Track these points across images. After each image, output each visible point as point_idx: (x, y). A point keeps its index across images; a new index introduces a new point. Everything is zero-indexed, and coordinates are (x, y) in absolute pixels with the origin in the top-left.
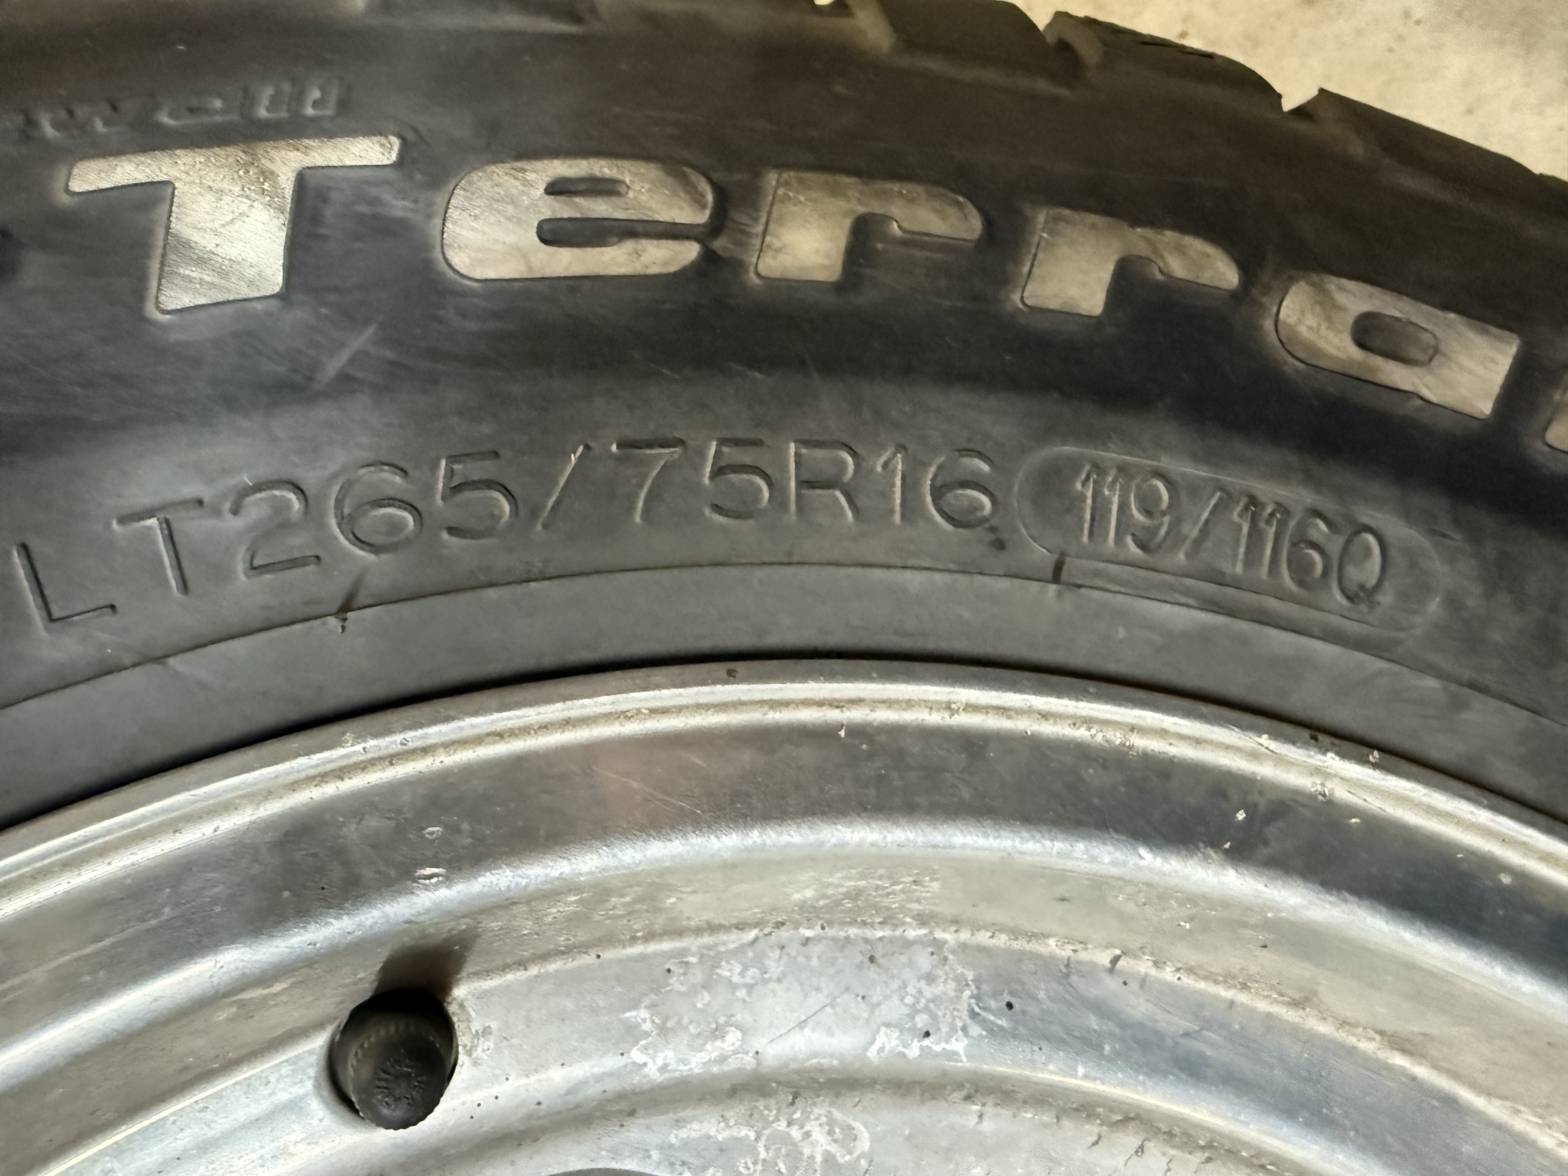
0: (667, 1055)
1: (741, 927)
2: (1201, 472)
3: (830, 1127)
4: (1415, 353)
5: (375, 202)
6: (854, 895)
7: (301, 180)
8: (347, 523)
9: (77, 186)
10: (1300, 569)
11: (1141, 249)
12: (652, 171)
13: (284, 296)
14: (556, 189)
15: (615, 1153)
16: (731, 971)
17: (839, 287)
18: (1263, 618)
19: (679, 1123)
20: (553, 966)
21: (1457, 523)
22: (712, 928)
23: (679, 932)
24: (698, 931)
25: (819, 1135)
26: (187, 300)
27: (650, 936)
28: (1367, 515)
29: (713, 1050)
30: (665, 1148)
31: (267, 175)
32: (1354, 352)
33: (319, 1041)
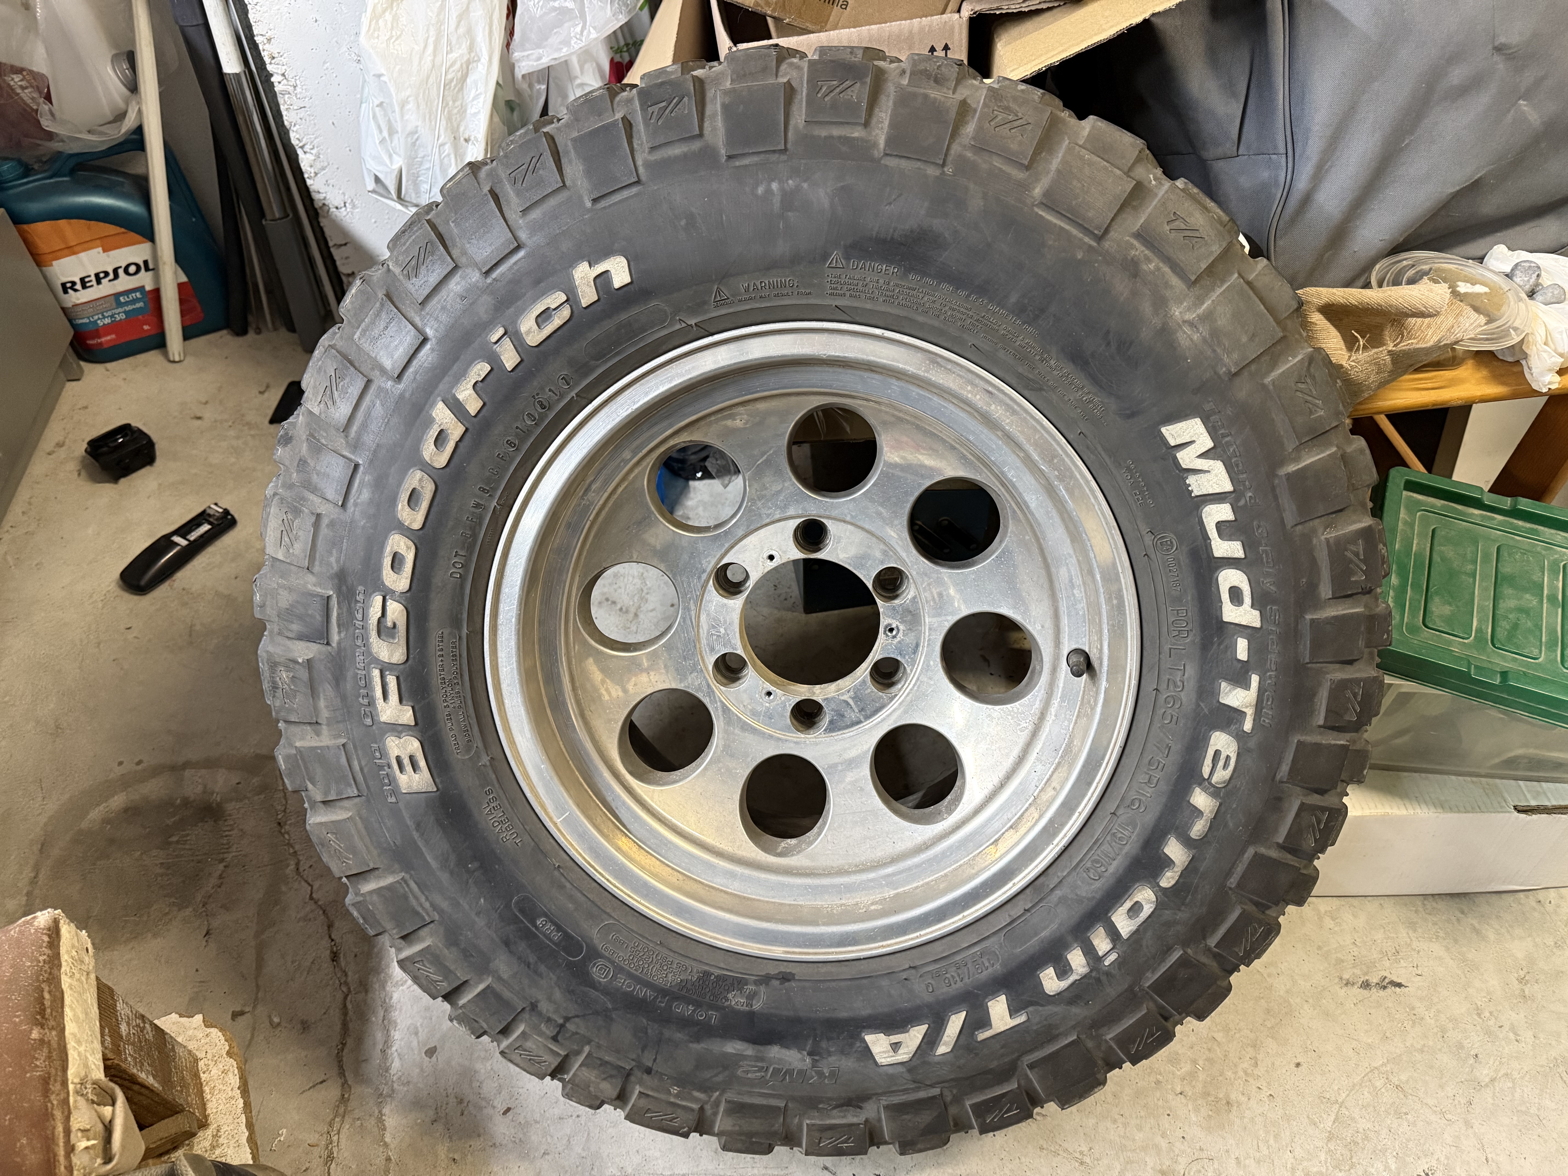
0: (1056, 705)
1: (1073, 728)
2: (1124, 852)
3: (1026, 728)
4: (1131, 914)
5: (1236, 723)
6: (1071, 751)
7: (1244, 714)
8: (1172, 696)
9: (1253, 676)
10: (1097, 861)
11: (1175, 869)
12: (1227, 777)
13: (1218, 701)
14: (1228, 757)
15: (1041, 686)
16: (1066, 723)
17: (1189, 801)
18: (1091, 849)
19: (1041, 701)
20: (1081, 692)
21: (1094, 897)
22: (1076, 723)
23: (1077, 717)
24: (1076, 720)
25: (1025, 725)
26: (1222, 686)
27: (1079, 711)
28: (1103, 880)
29: (1053, 713)
30: (1037, 696)
31: (1247, 707)
32: (1136, 899)
33: (1087, 650)
